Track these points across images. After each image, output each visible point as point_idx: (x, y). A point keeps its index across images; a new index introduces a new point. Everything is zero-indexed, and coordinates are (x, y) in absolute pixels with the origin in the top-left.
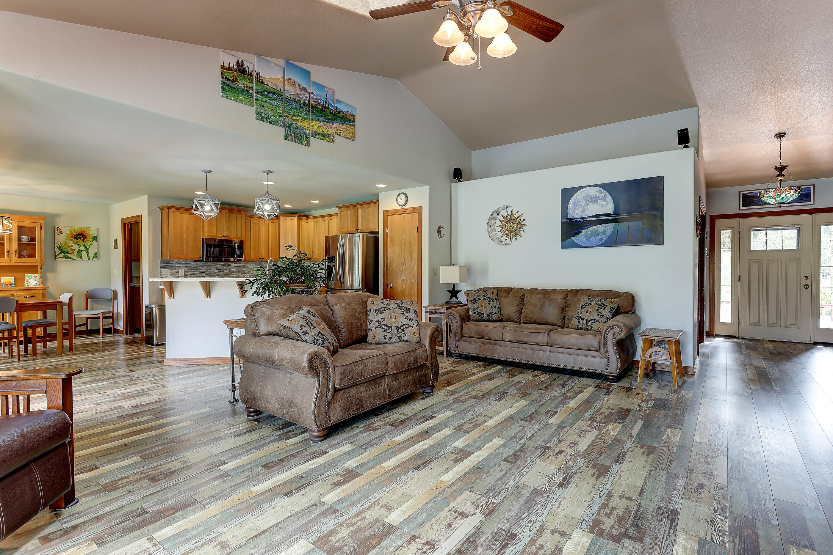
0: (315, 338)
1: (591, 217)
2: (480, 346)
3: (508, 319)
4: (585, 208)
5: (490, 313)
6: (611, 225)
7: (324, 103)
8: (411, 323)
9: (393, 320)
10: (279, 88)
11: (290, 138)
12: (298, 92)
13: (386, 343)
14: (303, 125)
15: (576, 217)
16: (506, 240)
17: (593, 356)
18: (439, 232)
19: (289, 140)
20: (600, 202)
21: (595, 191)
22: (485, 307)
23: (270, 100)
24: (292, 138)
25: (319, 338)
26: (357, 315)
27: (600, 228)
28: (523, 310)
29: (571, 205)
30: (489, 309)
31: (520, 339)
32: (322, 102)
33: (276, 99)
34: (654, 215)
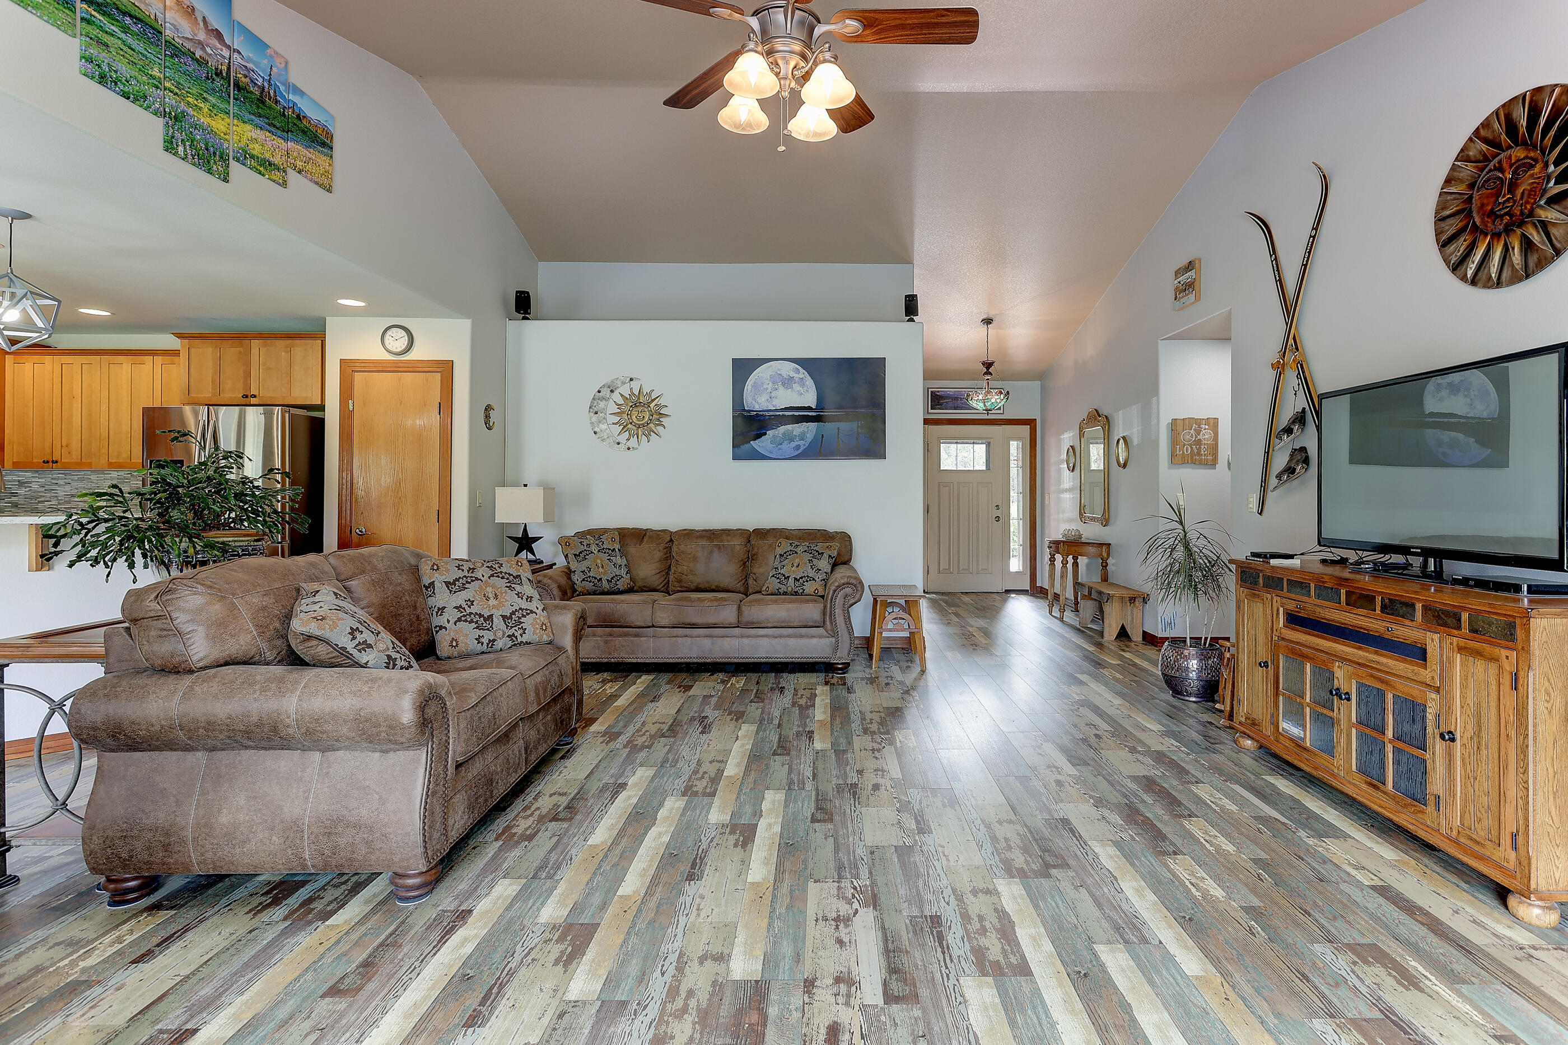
0: (389, 657)
1: (782, 410)
2: (606, 642)
3: (644, 587)
4: (773, 395)
5: (612, 578)
6: (813, 426)
7: (266, 84)
8: (532, 606)
9: (492, 602)
10: (153, 12)
11: (181, 149)
12: (202, 36)
13: (483, 653)
14: (213, 123)
15: (757, 408)
16: (628, 440)
17: (813, 637)
18: (487, 417)
19: (176, 154)
20: (796, 387)
21: (788, 369)
22: (603, 567)
23: (126, 33)
24: (185, 150)
25: (398, 656)
26: (407, 598)
27: (797, 429)
28: (673, 569)
29: (750, 387)
30: (611, 571)
31: (688, 621)
32: (261, 80)
33: (141, 36)
34: (873, 415)
